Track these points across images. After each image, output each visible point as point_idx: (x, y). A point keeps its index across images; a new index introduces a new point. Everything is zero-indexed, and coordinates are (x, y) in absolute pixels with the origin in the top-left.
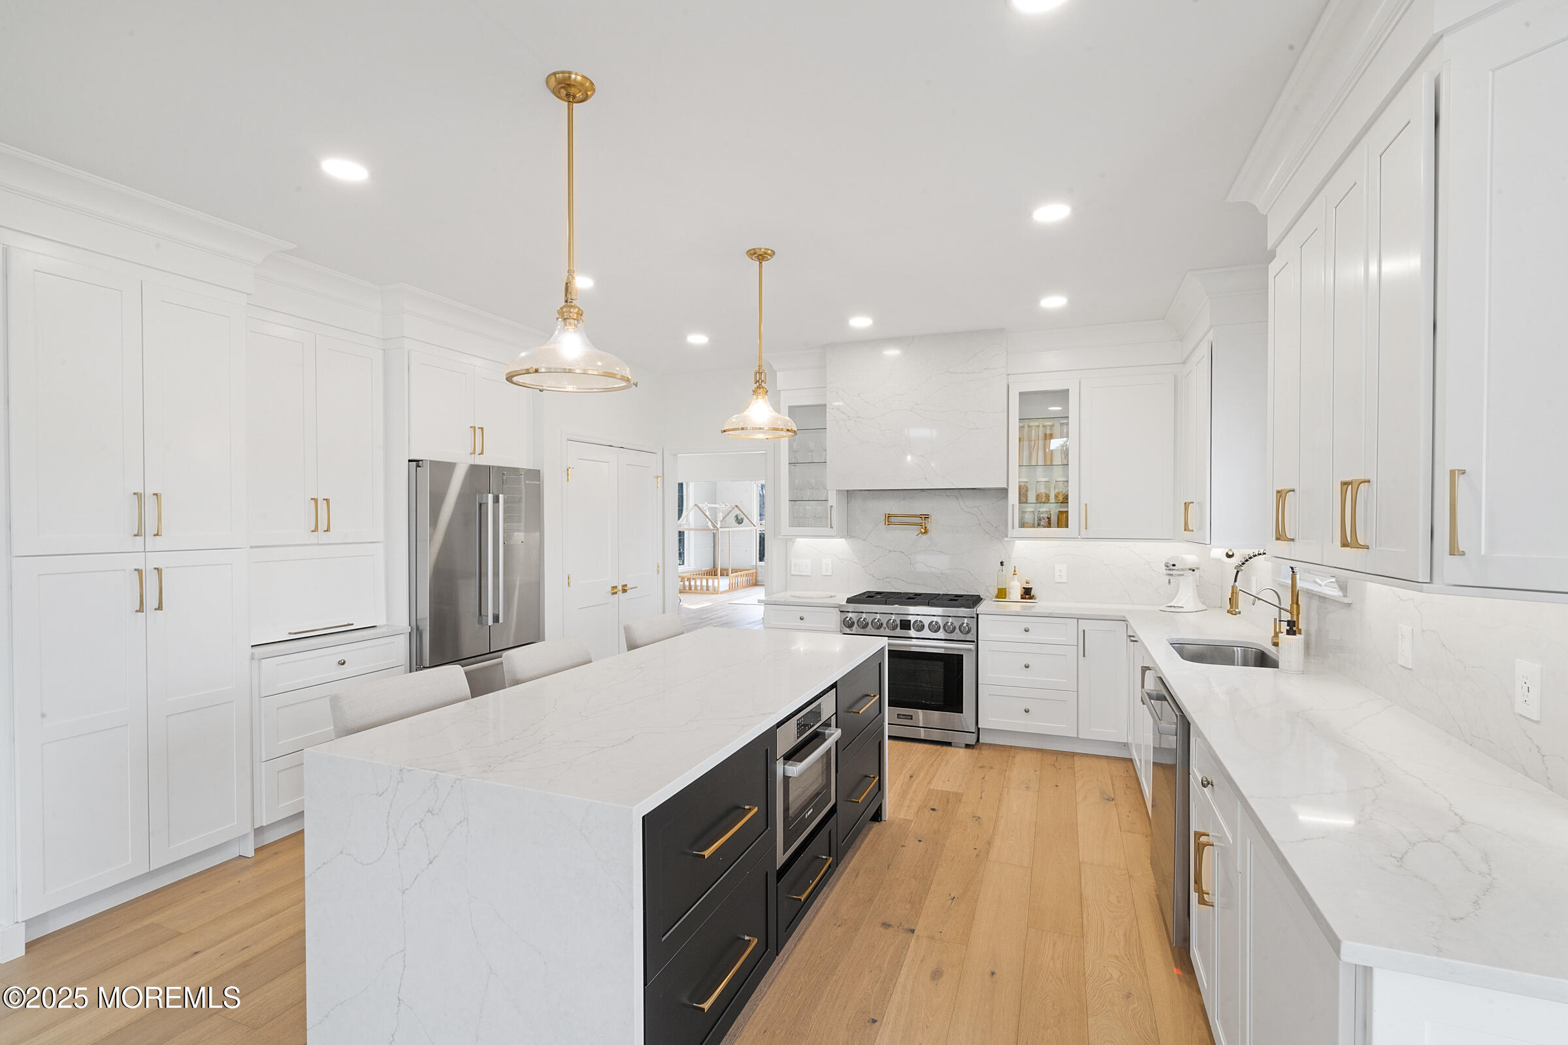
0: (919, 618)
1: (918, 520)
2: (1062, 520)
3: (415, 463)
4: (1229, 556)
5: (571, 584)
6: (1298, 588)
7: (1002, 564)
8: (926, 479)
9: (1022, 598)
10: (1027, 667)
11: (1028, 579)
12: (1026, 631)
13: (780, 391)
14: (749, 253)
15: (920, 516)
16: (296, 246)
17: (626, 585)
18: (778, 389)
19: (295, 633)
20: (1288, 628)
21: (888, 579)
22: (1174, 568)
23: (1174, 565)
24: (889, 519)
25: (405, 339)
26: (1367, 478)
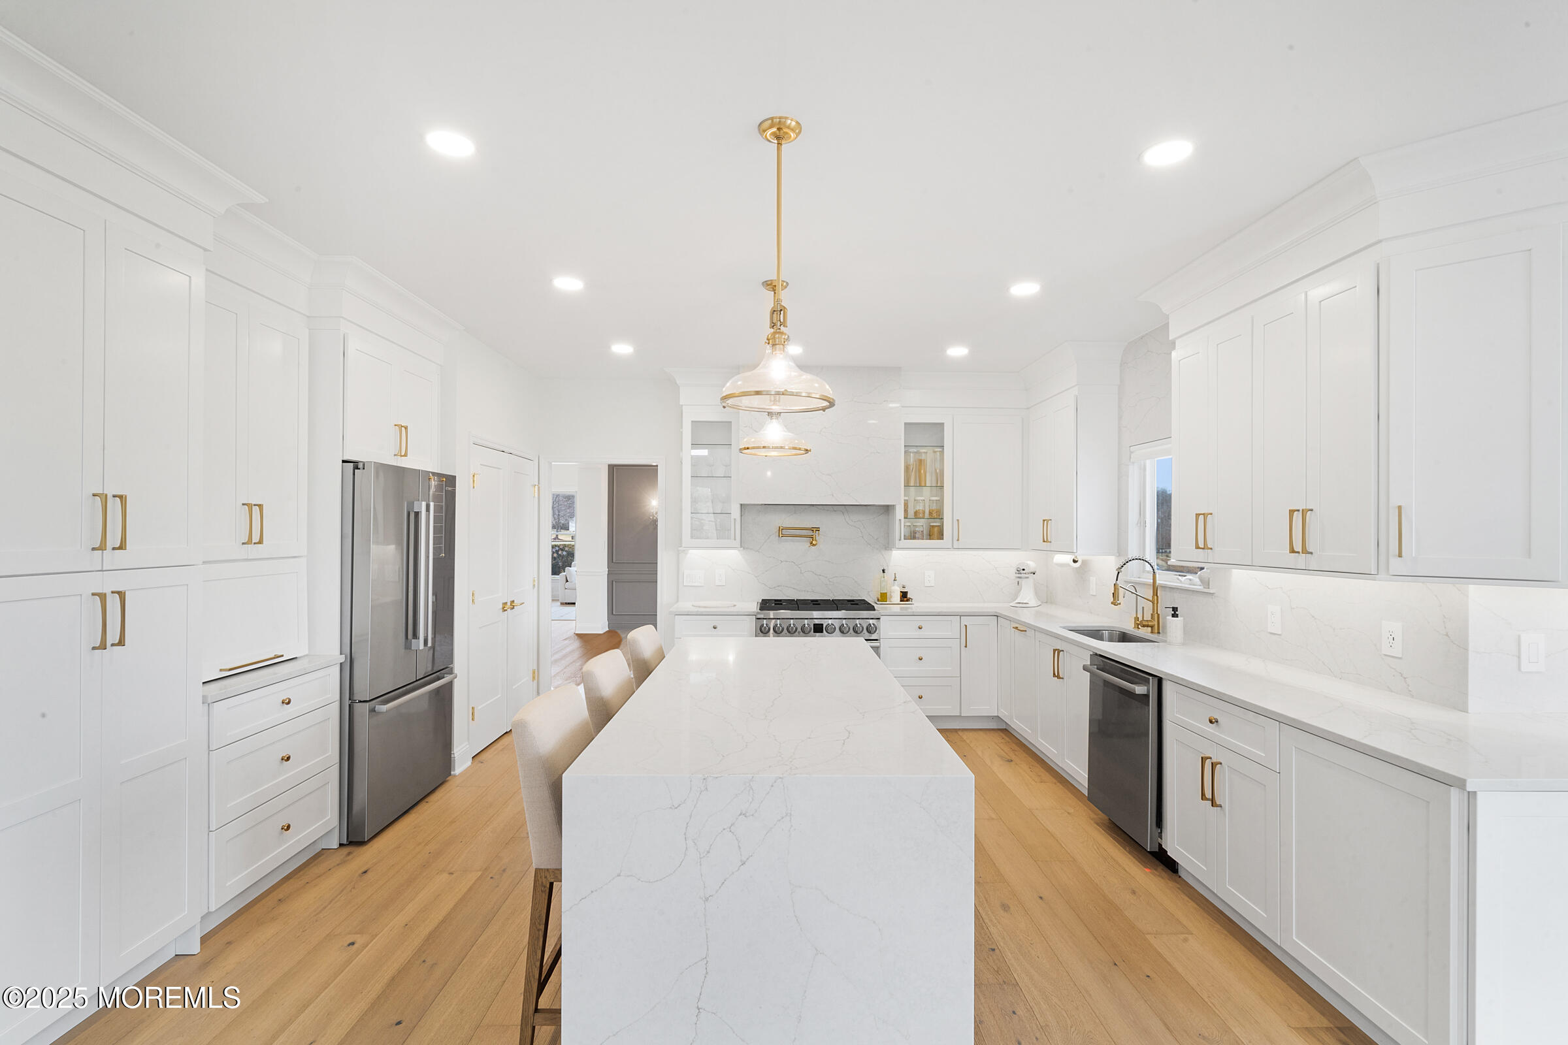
0: (830, 622)
1: (810, 533)
2: (936, 533)
3: (352, 464)
4: (1075, 561)
5: (475, 601)
6: (1157, 584)
7: (884, 571)
8: (833, 496)
9: (901, 601)
10: (921, 659)
11: (904, 584)
12: (920, 628)
13: (682, 405)
14: (765, 283)
15: (812, 529)
16: (267, 201)
17: (513, 601)
18: (681, 404)
19: (231, 670)
20: (1173, 612)
21: (780, 588)
22: (1024, 572)
23: (1024, 570)
24: (782, 532)
25: (341, 319)
26: (1311, 508)
